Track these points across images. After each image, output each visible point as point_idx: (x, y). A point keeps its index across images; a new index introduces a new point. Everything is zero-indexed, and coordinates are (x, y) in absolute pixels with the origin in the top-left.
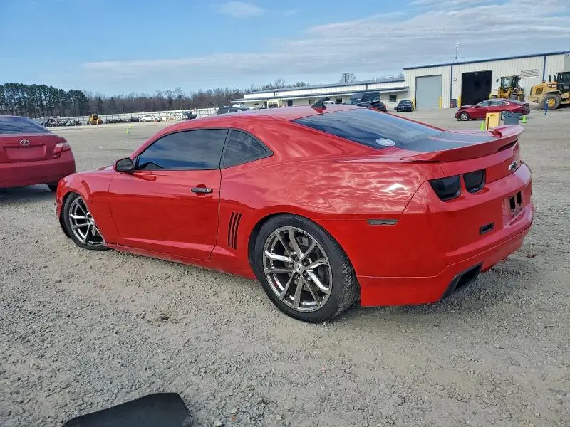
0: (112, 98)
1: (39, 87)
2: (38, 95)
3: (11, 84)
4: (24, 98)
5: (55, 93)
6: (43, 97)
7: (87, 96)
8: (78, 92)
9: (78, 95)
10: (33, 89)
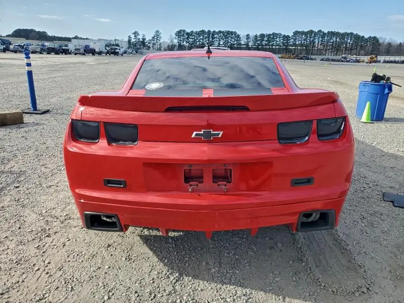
0: (401, 43)
1: (348, 34)
2: (346, 39)
3: (331, 32)
4: (336, 41)
5: (358, 38)
6: (349, 41)
7: (381, 41)
8: (375, 38)
9: (375, 40)
10: (343, 36)
